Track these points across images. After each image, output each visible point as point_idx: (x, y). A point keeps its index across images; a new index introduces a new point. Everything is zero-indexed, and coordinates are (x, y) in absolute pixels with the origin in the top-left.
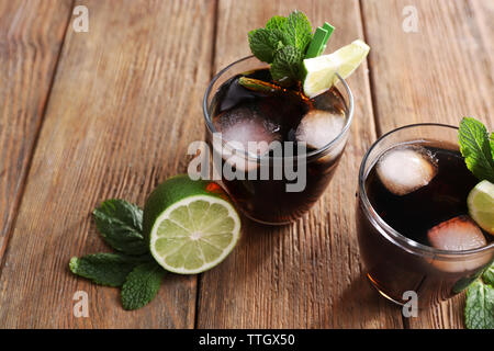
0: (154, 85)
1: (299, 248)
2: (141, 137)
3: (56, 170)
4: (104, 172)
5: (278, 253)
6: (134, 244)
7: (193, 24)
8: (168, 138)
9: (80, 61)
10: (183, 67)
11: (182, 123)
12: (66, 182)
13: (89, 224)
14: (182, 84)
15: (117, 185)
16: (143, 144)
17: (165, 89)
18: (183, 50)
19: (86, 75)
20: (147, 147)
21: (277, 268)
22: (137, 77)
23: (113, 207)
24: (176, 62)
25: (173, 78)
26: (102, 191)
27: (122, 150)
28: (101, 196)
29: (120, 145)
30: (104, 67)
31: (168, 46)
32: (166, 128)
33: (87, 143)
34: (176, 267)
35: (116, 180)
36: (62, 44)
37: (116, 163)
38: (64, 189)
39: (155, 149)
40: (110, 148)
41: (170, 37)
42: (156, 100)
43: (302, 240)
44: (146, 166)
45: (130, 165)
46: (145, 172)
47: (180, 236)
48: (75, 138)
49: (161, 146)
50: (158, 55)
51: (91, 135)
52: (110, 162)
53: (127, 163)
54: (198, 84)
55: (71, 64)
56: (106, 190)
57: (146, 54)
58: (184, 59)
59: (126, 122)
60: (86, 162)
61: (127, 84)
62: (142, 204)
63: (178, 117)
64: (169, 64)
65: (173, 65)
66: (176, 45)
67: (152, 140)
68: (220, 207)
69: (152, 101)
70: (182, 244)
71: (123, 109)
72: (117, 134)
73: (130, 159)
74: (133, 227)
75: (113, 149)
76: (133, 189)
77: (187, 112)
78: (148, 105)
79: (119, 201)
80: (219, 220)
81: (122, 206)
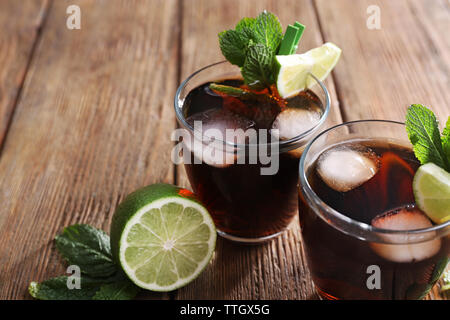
0: (118, 121)
1: (279, 265)
2: (105, 167)
3: (14, 201)
4: (65, 202)
5: (257, 271)
6: (100, 266)
7: (156, 68)
8: (134, 168)
9: (40, 102)
10: (147, 105)
11: (148, 155)
12: (24, 213)
13: (50, 251)
14: (147, 120)
15: (81, 213)
16: (107, 174)
17: (129, 125)
18: (147, 91)
19: (46, 115)
20: (111, 177)
21: (257, 285)
22: (100, 116)
23: (77, 232)
24: (140, 101)
25: (138, 114)
26: (64, 219)
27: (85, 181)
28: (62, 223)
29: (83, 176)
30: (64, 108)
31: (132, 87)
32: (132, 159)
33: (48, 174)
34: (148, 282)
35: (79, 208)
36: (21, 89)
37: (79, 193)
38: (22, 218)
39: (120, 178)
40: (72, 181)
41: (133, 80)
42: (120, 135)
43: (282, 257)
44: (112, 194)
45: (94, 194)
46: (111, 201)
47: (152, 245)
48: (35, 171)
49: (127, 176)
50: (120, 95)
51: (51, 168)
52: (73, 192)
53: (91, 193)
54: (164, 120)
55: (30, 105)
56: (69, 218)
57: (109, 94)
58: (148, 98)
59: (89, 156)
60: (46, 193)
61: (90, 121)
62: (109, 230)
63: (144, 149)
64: (132, 103)
65: (137, 104)
66: (140, 86)
67: (116, 171)
68: (195, 211)
69: (116, 136)
70: (154, 254)
71: (86, 143)
72: (80, 167)
73: (93, 189)
74: (99, 250)
75: (75, 181)
76: (97, 217)
77: (153, 144)
78: (112, 138)
79: (83, 226)
80: (194, 227)
81: (86, 231)
